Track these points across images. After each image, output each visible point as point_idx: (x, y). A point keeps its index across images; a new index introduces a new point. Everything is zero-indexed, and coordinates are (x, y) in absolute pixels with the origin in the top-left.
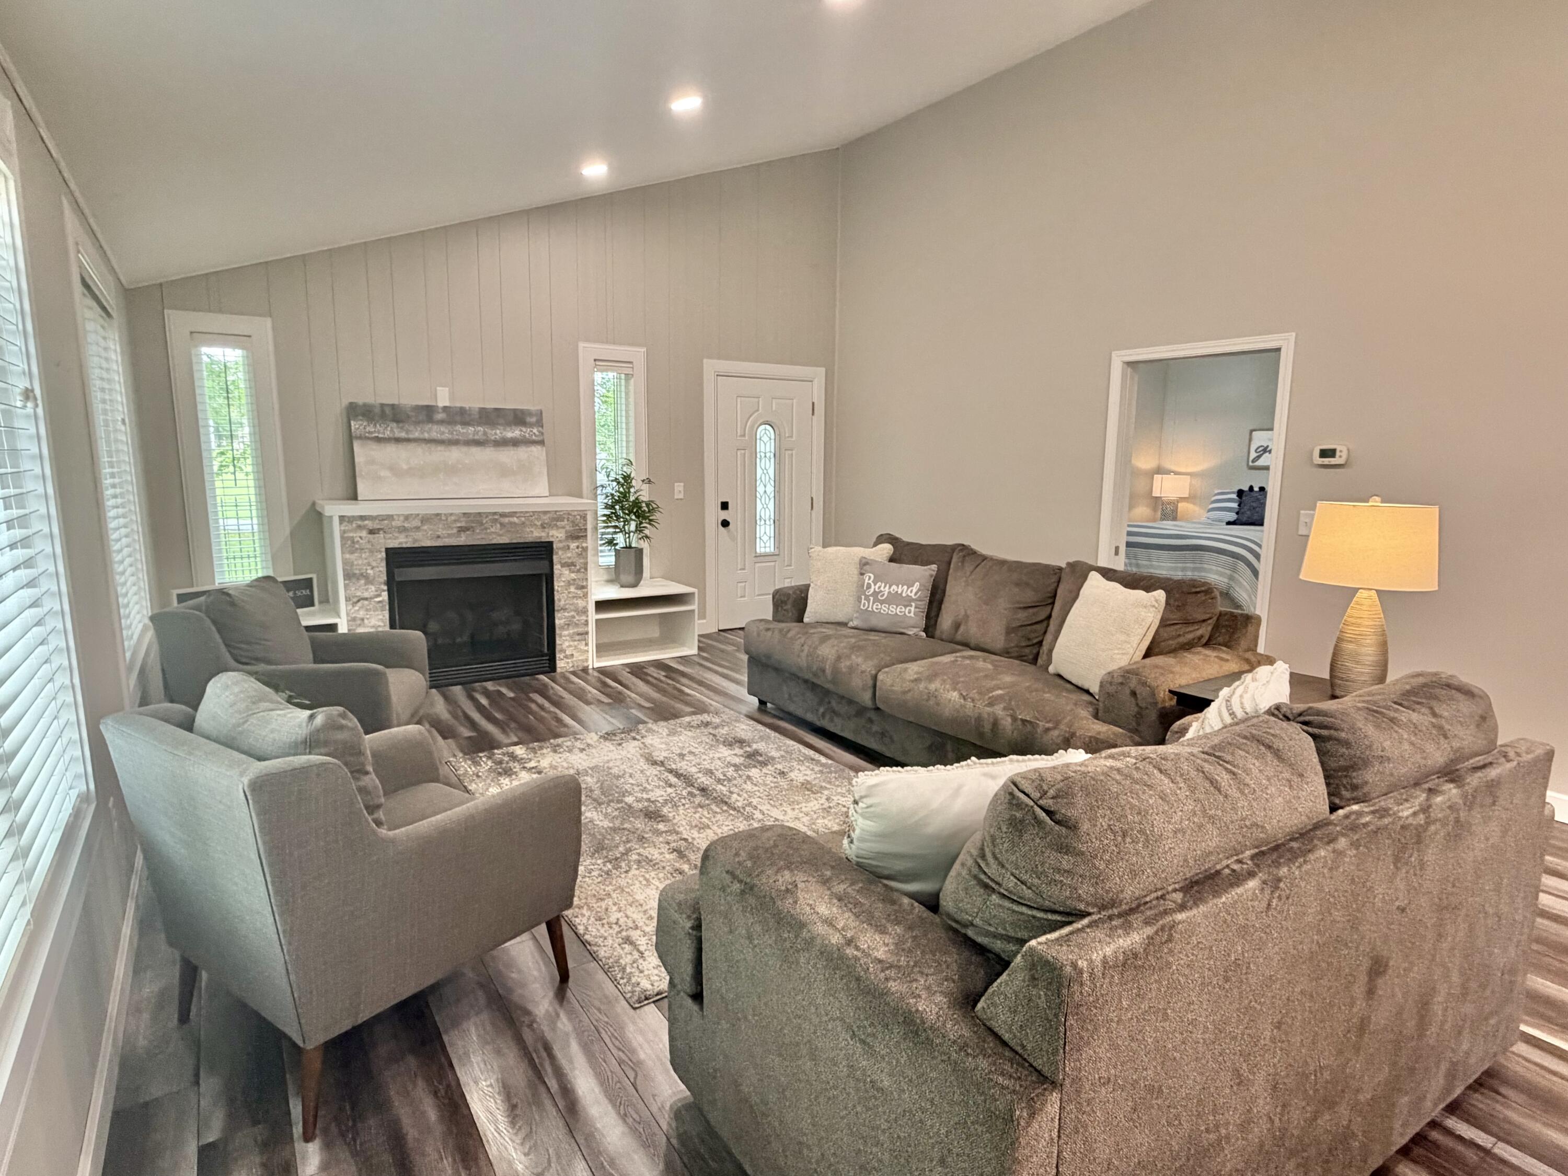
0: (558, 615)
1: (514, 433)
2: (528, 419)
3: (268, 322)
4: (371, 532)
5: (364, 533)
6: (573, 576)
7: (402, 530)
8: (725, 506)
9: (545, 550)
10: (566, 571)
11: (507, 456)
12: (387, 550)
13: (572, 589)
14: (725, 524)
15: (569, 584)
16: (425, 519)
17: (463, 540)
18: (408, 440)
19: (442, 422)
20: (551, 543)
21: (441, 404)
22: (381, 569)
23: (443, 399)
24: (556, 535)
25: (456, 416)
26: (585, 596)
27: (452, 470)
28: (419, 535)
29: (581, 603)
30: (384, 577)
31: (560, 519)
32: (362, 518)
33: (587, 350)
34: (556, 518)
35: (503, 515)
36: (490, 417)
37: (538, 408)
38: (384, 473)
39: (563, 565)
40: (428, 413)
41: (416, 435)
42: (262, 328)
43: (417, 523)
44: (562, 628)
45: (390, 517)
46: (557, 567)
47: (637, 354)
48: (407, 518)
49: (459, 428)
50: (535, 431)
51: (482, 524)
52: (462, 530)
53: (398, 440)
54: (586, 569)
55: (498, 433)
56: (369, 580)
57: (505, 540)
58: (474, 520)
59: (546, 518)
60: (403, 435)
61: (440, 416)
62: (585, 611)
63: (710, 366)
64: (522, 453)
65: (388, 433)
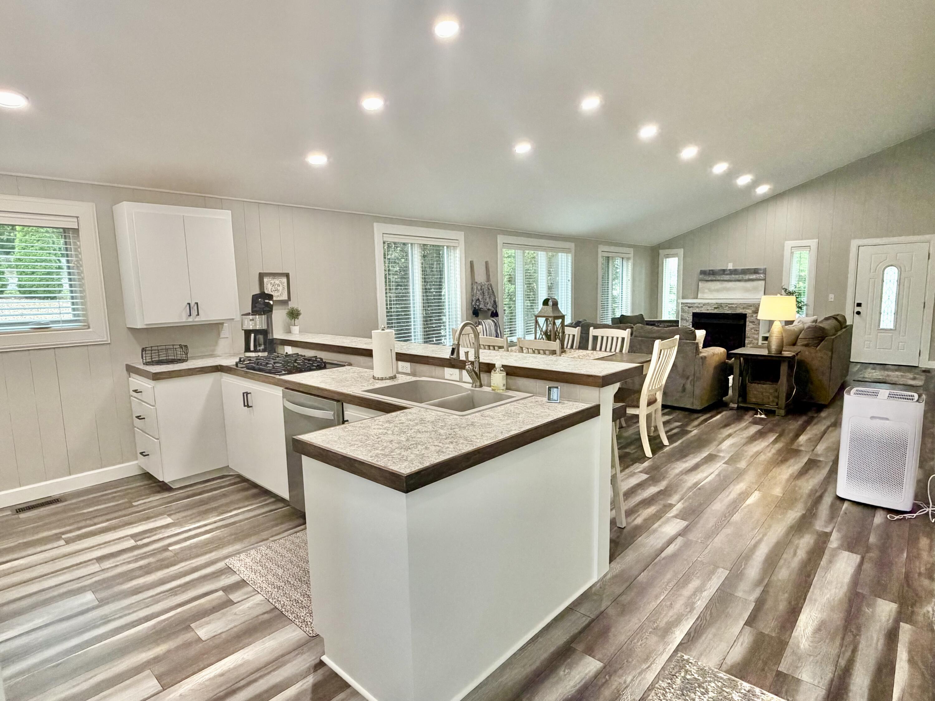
0: (746, 339)
1: (754, 276)
2: (760, 272)
3: (682, 249)
4: (689, 307)
5: (687, 308)
6: (754, 326)
7: (698, 307)
8: (859, 305)
9: (743, 317)
10: (750, 324)
11: (749, 285)
12: (693, 313)
13: (753, 331)
14: (858, 313)
15: (752, 329)
16: (704, 305)
17: (716, 311)
18: (715, 280)
19: (727, 274)
20: (746, 314)
21: (729, 268)
22: (691, 318)
23: (730, 266)
24: (748, 312)
25: (734, 272)
26: (758, 334)
27: (728, 290)
28: (702, 309)
29: (756, 336)
30: (691, 320)
31: (751, 306)
32: (687, 303)
33: (789, 244)
34: (749, 306)
35: (729, 304)
36: (745, 272)
37: (765, 267)
38: (706, 291)
39: (750, 322)
40: (724, 272)
41: (719, 279)
42: (681, 251)
43: (702, 305)
44: (748, 344)
45: (695, 303)
46: (748, 323)
47: (813, 243)
48: (699, 304)
49: (733, 276)
50: (762, 275)
51: (722, 306)
52: (715, 308)
53: (712, 281)
54: (759, 324)
55: (747, 277)
56: (687, 321)
57: (729, 312)
58: (719, 306)
59: (745, 306)
60: (714, 279)
61: (728, 272)
62: (757, 339)
63: (855, 243)
64: (755, 283)
65: (710, 279)
